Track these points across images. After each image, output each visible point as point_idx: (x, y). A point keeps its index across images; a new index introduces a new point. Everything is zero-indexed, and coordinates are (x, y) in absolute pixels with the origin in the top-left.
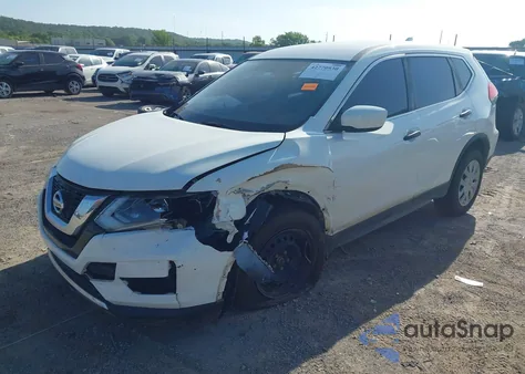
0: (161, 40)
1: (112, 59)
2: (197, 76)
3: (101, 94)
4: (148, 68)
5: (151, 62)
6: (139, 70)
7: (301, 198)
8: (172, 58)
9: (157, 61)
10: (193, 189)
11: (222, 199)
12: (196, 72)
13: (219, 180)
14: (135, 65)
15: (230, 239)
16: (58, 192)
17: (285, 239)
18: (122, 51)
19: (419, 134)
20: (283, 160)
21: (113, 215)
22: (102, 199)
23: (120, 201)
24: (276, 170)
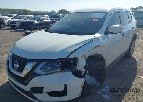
0: (26, 12)
1: (13, 18)
2: (40, 21)
3: (11, 28)
4: (25, 19)
5: (26, 18)
6: (22, 20)
7: (100, 57)
8: (32, 17)
9: (27, 17)
10: (70, 57)
11: (80, 60)
12: (40, 20)
13: (79, 53)
14: (21, 19)
15: (82, 74)
16: (15, 61)
17: (95, 71)
18: (16, 15)
19: (125, 34)
20: (97, 44)
21: (41, 69)
22: (36, 63)
23: (43, 64)
24: (95, 48)
